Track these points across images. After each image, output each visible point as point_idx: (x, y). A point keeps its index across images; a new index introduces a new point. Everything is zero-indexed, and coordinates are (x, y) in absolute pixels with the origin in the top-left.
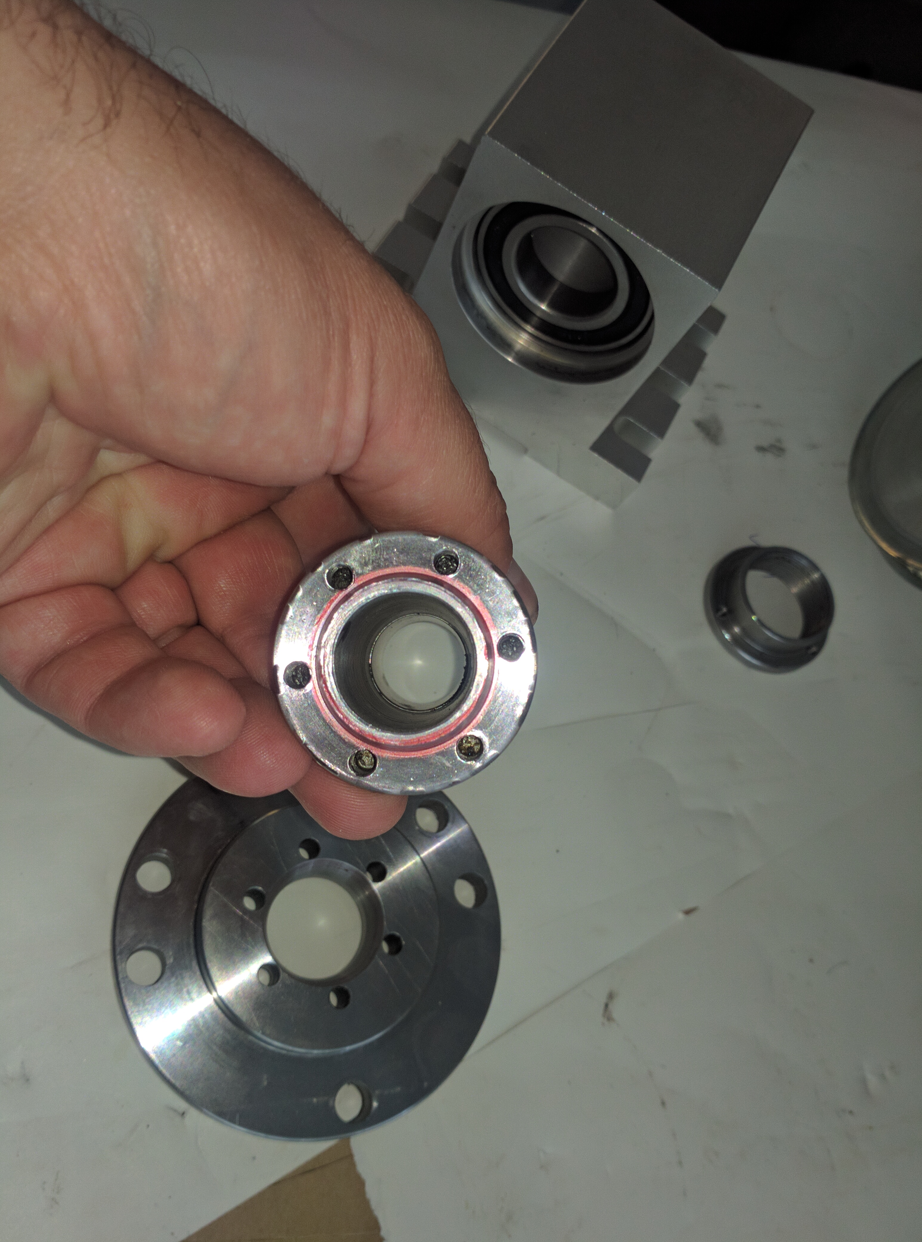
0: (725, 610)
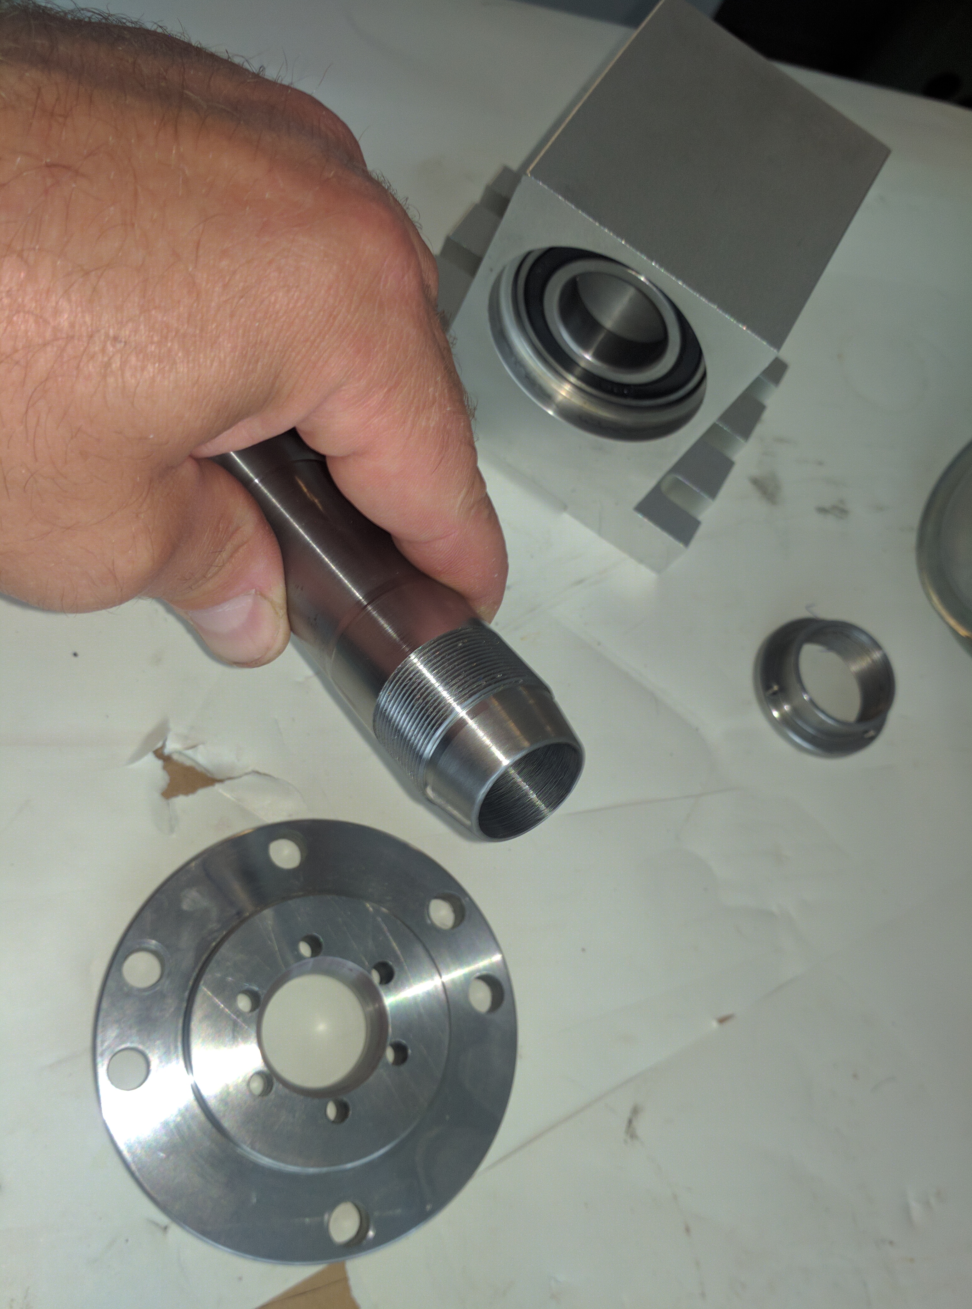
0: (776, 688)
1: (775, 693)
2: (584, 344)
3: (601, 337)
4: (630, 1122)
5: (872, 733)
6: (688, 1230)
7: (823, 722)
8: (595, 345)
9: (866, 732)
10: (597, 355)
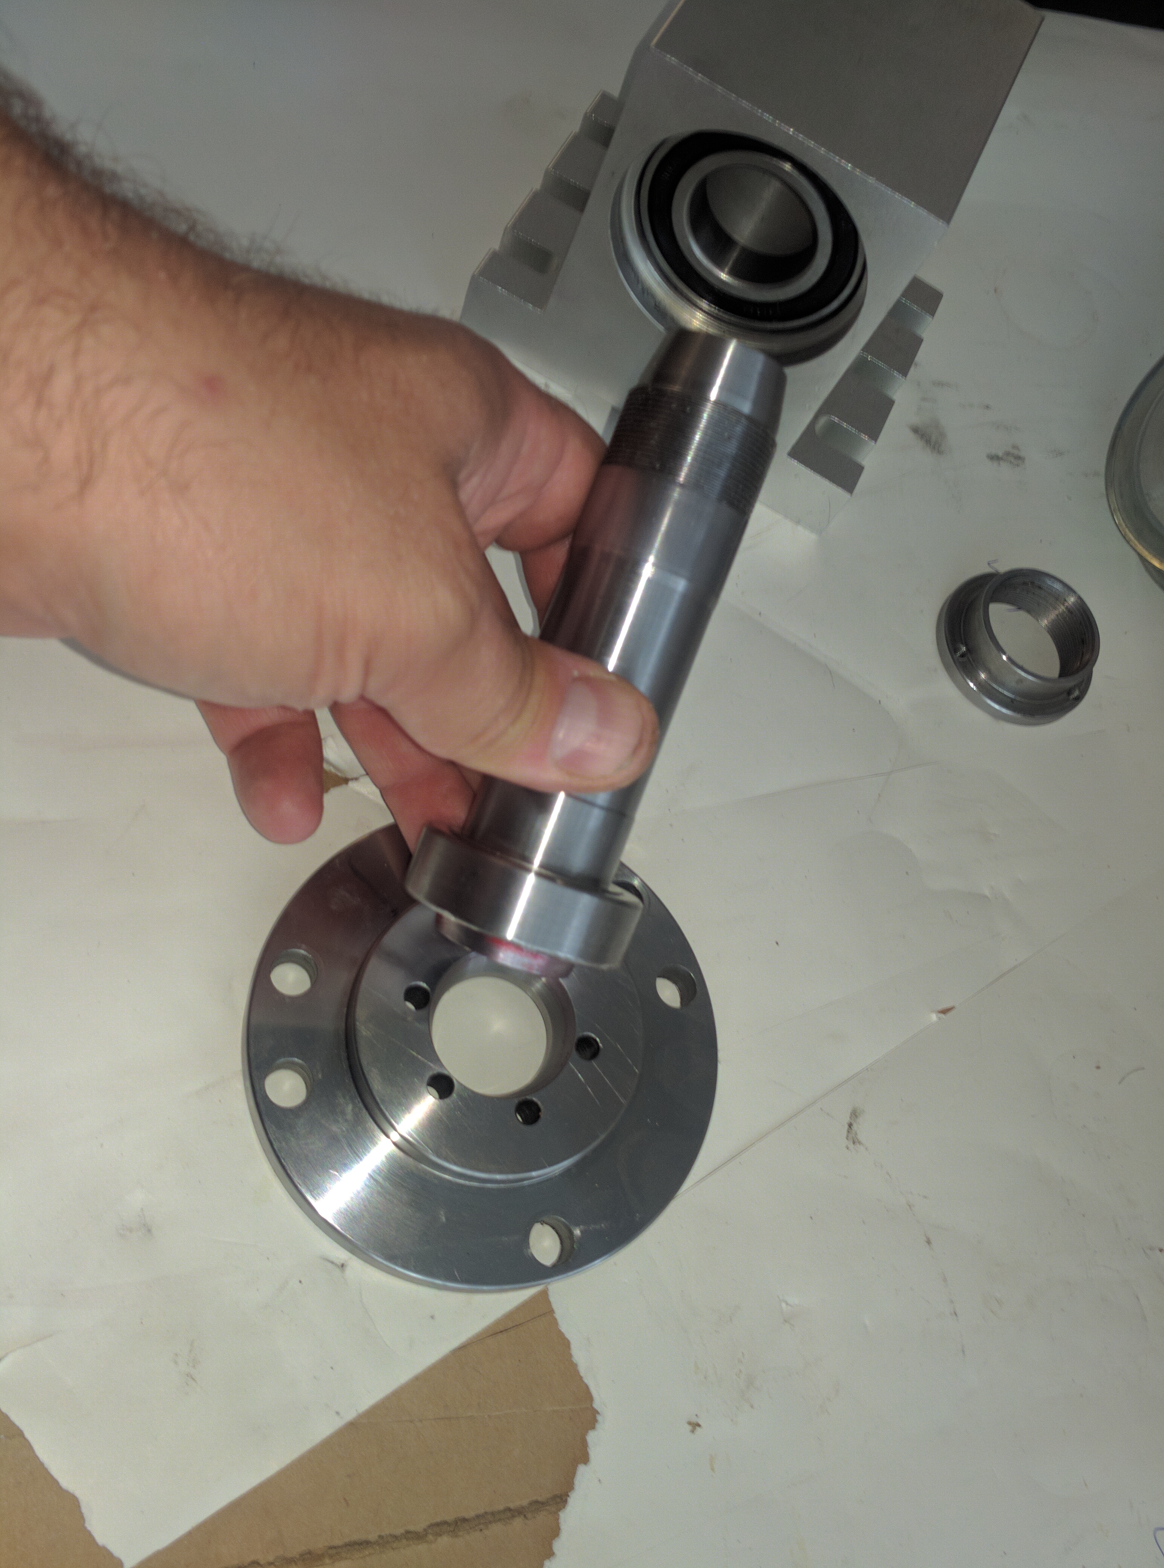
0: (963, 649)
1: (963, 656)
2: (718, 260)
3: (734, 255)
4: (850, 1125)
5: (1076, 693)
6: (929, 1242)
7: (1021, 680)
8: (731, 263)
9: (1069, 692)
10: (733, 273)
